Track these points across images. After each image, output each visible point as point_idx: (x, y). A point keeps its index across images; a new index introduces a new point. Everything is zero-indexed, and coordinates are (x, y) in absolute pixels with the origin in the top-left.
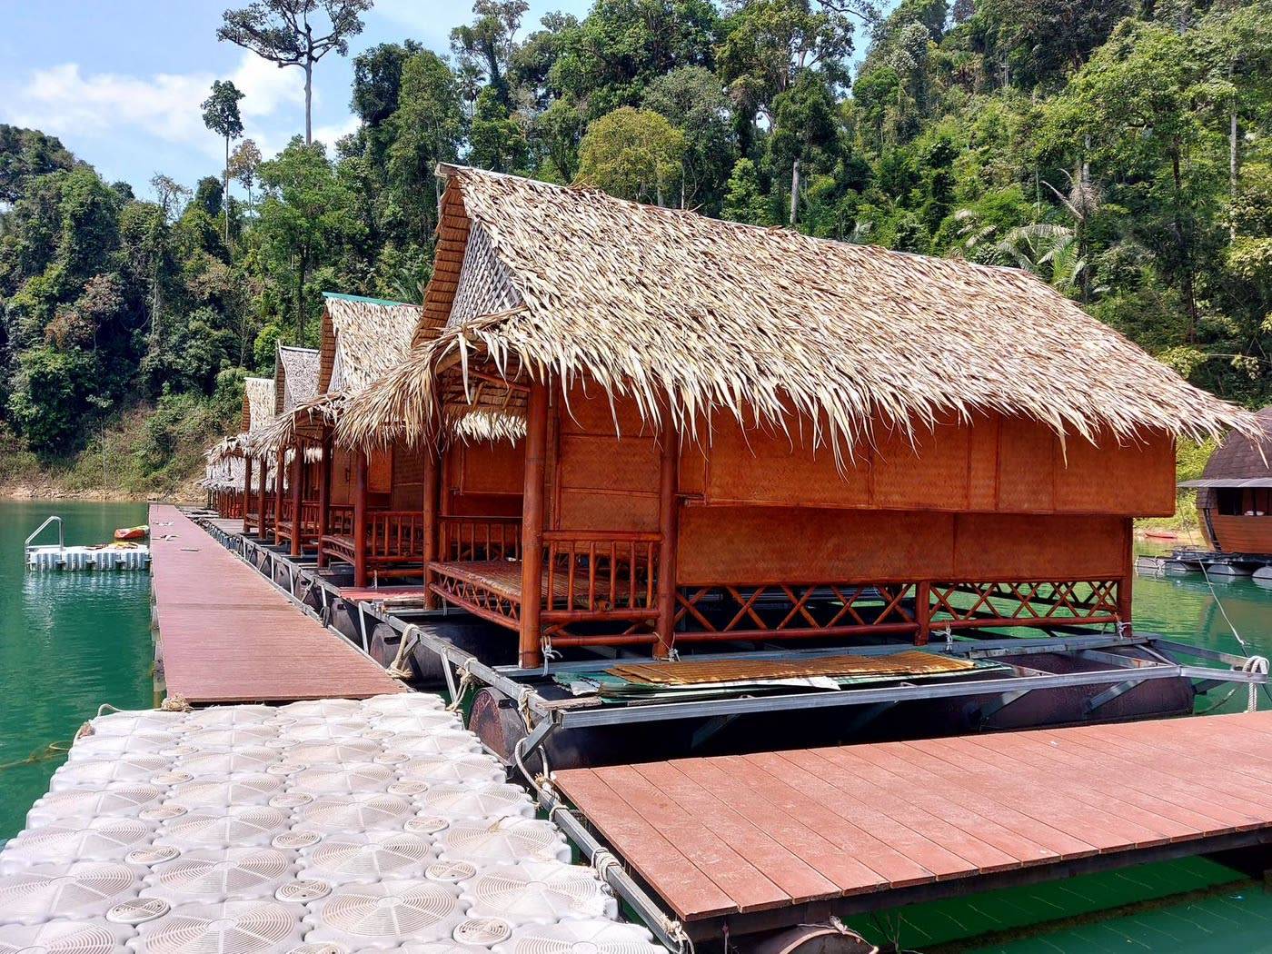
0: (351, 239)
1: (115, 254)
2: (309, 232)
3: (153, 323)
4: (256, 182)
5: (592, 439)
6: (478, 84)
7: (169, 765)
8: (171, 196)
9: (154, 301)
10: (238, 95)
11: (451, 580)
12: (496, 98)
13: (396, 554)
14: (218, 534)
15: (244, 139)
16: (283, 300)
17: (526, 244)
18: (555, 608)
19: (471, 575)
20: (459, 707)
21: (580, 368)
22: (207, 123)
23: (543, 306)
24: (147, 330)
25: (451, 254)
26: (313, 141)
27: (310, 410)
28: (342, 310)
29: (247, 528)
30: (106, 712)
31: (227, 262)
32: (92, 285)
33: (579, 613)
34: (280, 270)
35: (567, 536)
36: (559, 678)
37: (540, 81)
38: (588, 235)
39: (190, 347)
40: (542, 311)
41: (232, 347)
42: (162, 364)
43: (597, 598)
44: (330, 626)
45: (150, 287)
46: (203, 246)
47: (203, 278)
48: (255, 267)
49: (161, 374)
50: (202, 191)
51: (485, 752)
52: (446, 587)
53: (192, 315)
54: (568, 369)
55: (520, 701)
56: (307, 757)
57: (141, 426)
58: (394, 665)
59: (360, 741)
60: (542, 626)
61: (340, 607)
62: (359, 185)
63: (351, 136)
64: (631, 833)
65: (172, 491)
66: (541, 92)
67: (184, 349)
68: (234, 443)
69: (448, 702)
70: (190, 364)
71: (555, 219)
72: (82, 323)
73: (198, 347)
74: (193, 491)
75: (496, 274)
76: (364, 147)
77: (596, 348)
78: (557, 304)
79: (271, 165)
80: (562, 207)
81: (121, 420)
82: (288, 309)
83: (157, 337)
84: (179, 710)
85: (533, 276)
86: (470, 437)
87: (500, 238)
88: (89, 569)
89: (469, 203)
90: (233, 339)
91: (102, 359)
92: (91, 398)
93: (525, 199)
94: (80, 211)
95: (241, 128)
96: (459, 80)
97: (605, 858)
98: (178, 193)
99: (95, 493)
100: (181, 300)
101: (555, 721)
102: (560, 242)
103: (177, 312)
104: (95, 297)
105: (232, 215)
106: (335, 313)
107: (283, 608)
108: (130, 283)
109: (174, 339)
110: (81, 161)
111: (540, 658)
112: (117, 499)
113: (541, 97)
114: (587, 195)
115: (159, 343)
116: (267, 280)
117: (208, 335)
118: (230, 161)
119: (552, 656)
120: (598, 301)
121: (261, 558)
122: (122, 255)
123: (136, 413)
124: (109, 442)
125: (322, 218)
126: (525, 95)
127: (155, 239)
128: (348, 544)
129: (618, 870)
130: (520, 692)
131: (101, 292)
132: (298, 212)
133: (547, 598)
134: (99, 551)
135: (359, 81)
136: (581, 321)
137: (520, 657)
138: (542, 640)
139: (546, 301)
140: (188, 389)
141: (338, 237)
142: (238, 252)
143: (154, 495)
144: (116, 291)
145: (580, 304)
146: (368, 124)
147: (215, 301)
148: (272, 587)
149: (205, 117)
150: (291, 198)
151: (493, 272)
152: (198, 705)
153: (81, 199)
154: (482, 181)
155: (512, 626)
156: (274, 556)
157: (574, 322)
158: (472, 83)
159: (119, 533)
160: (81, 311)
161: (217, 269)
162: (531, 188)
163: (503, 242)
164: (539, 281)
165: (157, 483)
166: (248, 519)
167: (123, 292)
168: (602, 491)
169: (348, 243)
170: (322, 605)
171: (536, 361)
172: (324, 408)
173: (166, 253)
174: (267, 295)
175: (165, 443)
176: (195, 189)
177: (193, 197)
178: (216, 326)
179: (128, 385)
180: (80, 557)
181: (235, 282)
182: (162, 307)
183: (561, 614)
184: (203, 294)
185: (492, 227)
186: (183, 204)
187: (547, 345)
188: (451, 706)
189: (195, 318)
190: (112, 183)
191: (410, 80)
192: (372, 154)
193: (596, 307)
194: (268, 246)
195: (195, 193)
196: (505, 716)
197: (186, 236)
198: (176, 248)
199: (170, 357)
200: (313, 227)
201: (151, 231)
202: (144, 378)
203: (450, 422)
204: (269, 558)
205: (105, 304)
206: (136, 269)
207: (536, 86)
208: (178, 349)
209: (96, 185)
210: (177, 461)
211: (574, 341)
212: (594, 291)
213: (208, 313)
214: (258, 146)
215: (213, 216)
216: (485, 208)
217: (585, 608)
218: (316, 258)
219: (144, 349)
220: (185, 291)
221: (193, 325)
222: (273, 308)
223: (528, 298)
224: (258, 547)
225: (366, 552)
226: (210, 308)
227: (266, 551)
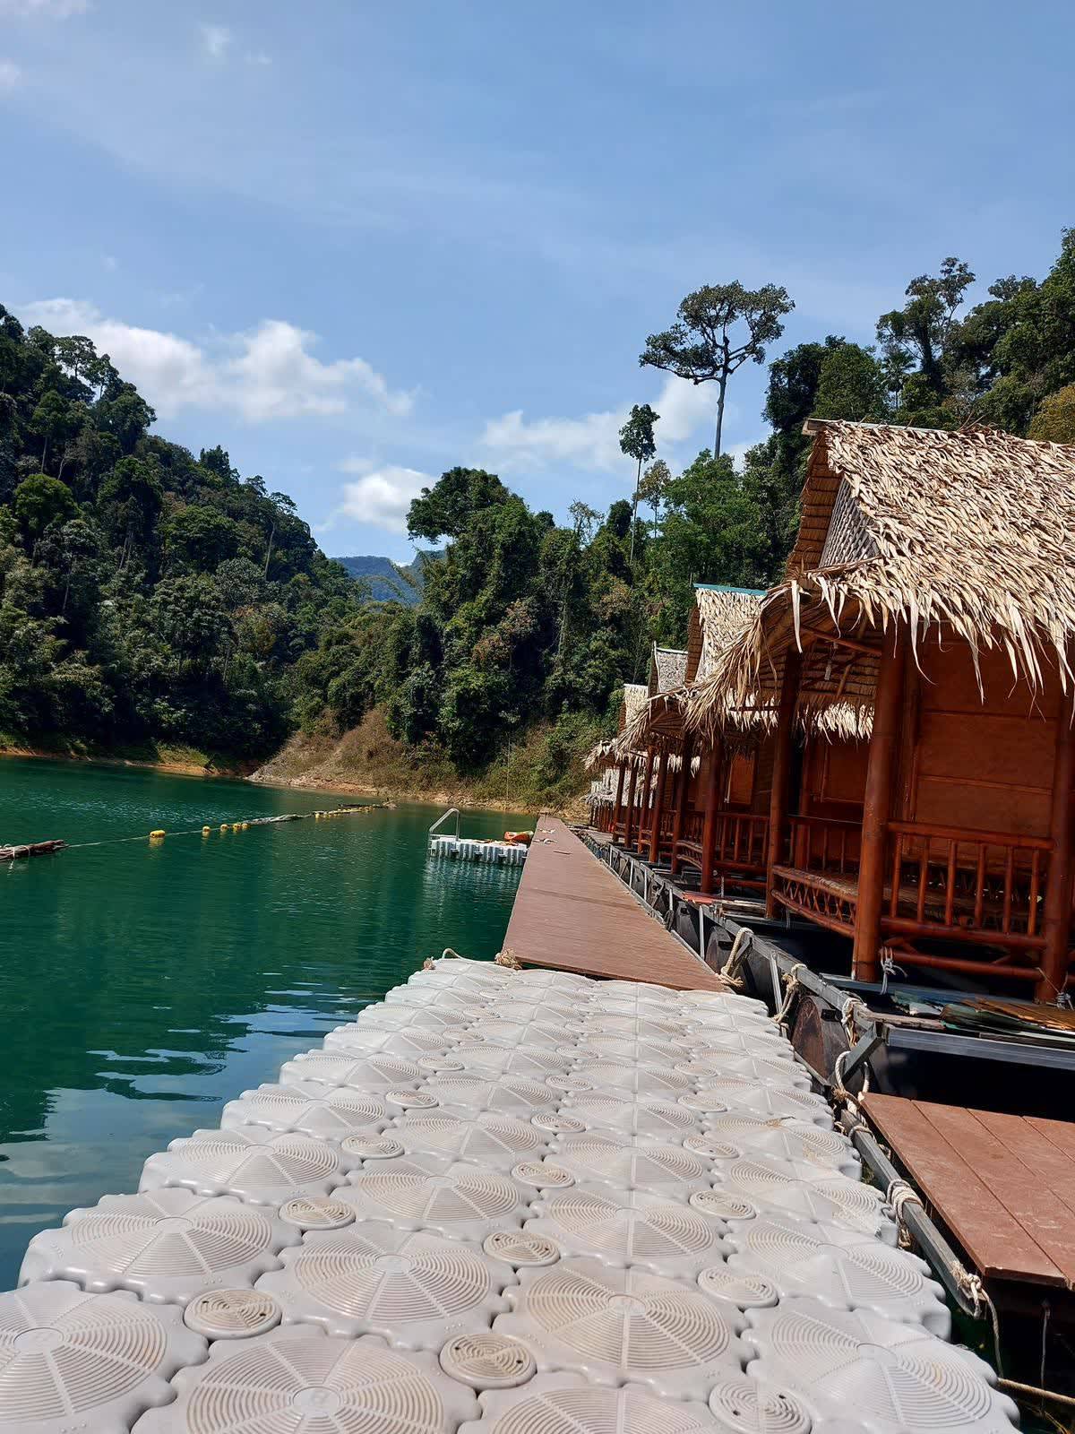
0: (752, 553)
1: (535, 580)
2: (708, 548)
3: (560, 643)
4: (662, 501)
5: (962, 717)
6: (907, 372)
7: (483, 1003)
8: (585, 521)
9: (562, 622)
10: (655, 417)
11: (794, 884)
12: (928, 383)
13: (745, 862)
14: (592, 845)
15: (655, 460)
16: (678, 619)
17: (892, 491)
18: (899, 915)
19: (810, 876)
20: (784, 1020)
21: (937, 617)
22: (623, 449)
23: (900, 552)
24: (554, 650)
25: (816, 520)
26: (721, 454)
27: (666, 699)
28: (710, 601)
29: (616, 837)
30: (449, 956)
31: (629, 582)
32: (512, 609)
33: (931, 927)
34: (678, 588)
35: (923, 830)
36: (900, 997)
37: (983, 358)
38: (975, 478)
39: (590, 666)
40: (898, 558)
41: (627, 666)
42: (564, 683)
43: (958, 912)
44: (674, 931)
45: (560, 609)
46: (609, 568)
47: (606, 598)
48: (655, 586)
49: (564, 691)
50: (612, 516)
51: (796, 1060)
52: (788, 895)
53: (594, 635)
54: (921, 617)
55: (844, 1010)
56: (606, 1024)
57: (541, 742)
58: (725, 970)
59: (666, 1023)
60: (882, 935)
61: (684, 912)
62: (765, 495)
63: (761, 445)
64: (941, 1171)
65: (562, 808)
66: (983, 371)
67: (583, 669)
68: (608, 748)
69: (772, 1012)
70: (588, 683)
71: (935, 464)
72: (502, 644)
73: (596, 667)
74: (579, 808)
75: (858, 532)
76: (773, 455)
77: (961, 595)
78: (918, 550)
79: (679, 482)
80: (946, 451)
81: (525, 735)
82: (683, 628)
83: (562, 657)
84: (509, 966)
85: (892, 523)
86: (834, 734)
87: (863, 487)
88: (477, 859)
89: (833, 456)
90: (628, 659)
91: (515, 678)
92: (503, 714)
93: (901, 447)
94: (509, 541)
95: (654, 449)
96: (884, 371)
97: (903, 1192)
98: (592, 518)
99: (498, 804)
100: (585, 621)
101: (879, 1035)
102: (937, 487)
103: (581, 633)
104: (514, 619)
105: (638, 536)
106: (703, 603)
107: (629, 907)
108: (544, 606)
109: (576, 659)
110: (515, 496)
111: (877, 973)
112: (515, 810)
113: (984, 377)
114: (982, 437)
115: (563, 663)
116: (665, 599)
117: (606, 655)
118: (641, 484)
119: (893, 972)
120: (974, 546)
121: (623, 864)
122: (539, 580)
123: (539, 730)
124: (514, 755)
125: (724, 532)
126: (965, 377)
127: (567, 564)
128: (697, 847)
129: (917, 1209)
130: (845, 1003)
131: (519, 616)
132: (699, 528)
133: (890, 902)
134: (486, 845)
135: (774, 387)
136: (947, 567)
137: (853, 966)
138: (881, 952)
139: (904, 547)
140: (584, 707)
141: (739, 551)
142: (641, 573)
143: (546, 810)
144: (532, 614)
145: (949, 550)
146: (779, 430)
147: (615, 621)
148: (627, 891)
149: (622, 443)
150: (694, 515)
151: (855, 530)
152: (526, 965)
153: (510, 530)
154: (853, 432)
155: (848, 932)
156: (633, 862)
157: (937, 569)
158: (900, 372)
159: (508, 835)
160: (502, 633)
161: (620, 589)
162: (910, 435)
163: (865, 491)
164: (901, 527)
165: (550, 798)
166: (617, 828)
167: (537, 615)
168: (973, 783)
169: (748, 557)
170: (668, 909)
171: (879, 606)
172: (679, 697)
173: (576, 576)
174: (664, 615)
175: (561, 759)
176: (607, 513)
177: (605, 521)
178: (614, 646)
179: (534, 702)
180: (470, 848)
181: (634, 603)
182: (569, 628)
183: (907, 923)
184: (605, 614)
185: (855, 477)
186: (596, 529)
187: (897, 593)
188: (776, 1017)
189: (596, 638)
190: (537, 513)
191: (829, 378)
192: (782, 461)
193: (968, 553)
194: (668, 564)
195: (607, 517)
196: (826, 1028)
197: (595, 558)
198: (586, 571)
199: (571, 676)
200: (715, 542)
201: (566, 556)
202: (547, 696)
203: (811, 714)
204: (629, 864)
205: (521, 626)
206: (550, 592)
207: (979, 365)
208: (579, 669)
209: (524, 517)
210: (568, 778)
211: (932, 587)
212: (971, 535)
213: (606, 633)
214: (668, 467)
215: (621, 539)
216: (849, 458)
217: (941, 921)
218: (714, 575)
219: (550, 668)
220: (590, 612)
221: (594, 645)
222: (668, 628)
223: (883, 545)
224: (622, 854)
225: (714, 855)
226: (610, 628)
227: (627, 857)
